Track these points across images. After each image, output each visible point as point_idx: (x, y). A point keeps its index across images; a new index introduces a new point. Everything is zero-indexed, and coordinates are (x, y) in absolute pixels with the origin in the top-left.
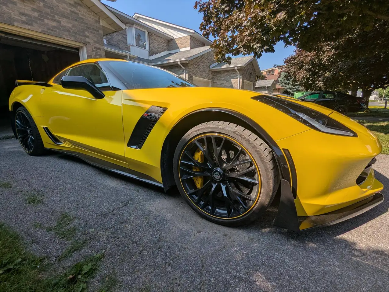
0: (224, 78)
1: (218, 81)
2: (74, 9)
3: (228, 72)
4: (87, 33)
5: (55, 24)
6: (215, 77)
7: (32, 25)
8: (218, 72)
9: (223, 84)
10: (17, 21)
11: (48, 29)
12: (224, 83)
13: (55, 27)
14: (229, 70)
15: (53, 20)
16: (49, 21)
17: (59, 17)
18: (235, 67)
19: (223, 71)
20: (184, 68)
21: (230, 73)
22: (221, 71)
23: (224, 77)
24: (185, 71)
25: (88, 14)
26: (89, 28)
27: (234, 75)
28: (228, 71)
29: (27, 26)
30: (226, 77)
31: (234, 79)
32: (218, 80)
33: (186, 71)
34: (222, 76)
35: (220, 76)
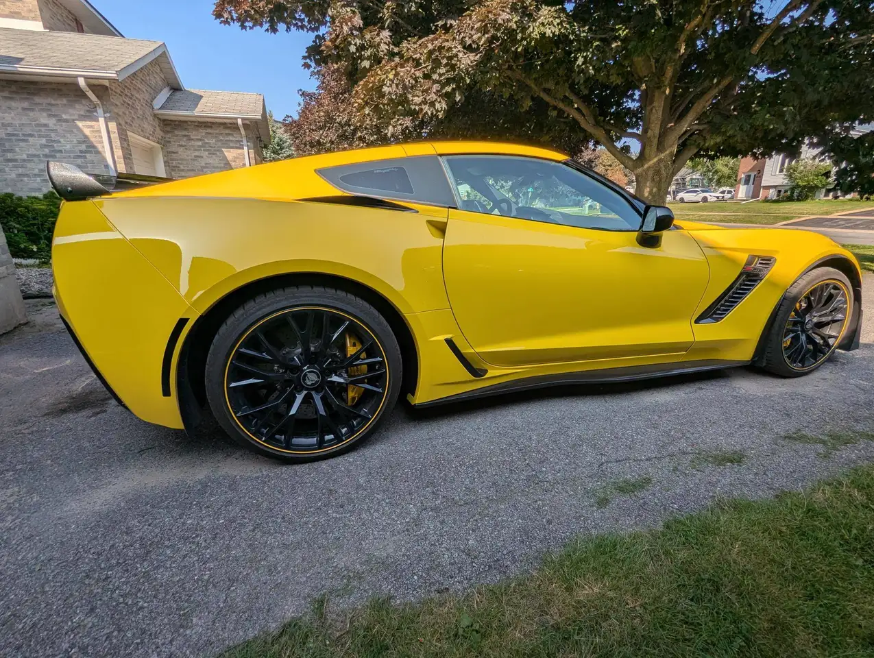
0: (200, 143)
1: (182, 149)
3: (211, 127)
6: (169, 135)
8: (177, 122)
9: (200, 159)
12: (202, 157)
14: (213, 123)
18: (236, 119)
19: (195, 122)
20: (99, 102)
21: (217, 131)
22: (186, 122)
23: (200, 140)
24: (100, 111)
27: (231, 138)
28: (209, 125)
30: (206, 141)
31: (232, 148)
32: (181, 146)
33: (105, 113)
34: (192, 137)
35: (185, 136)
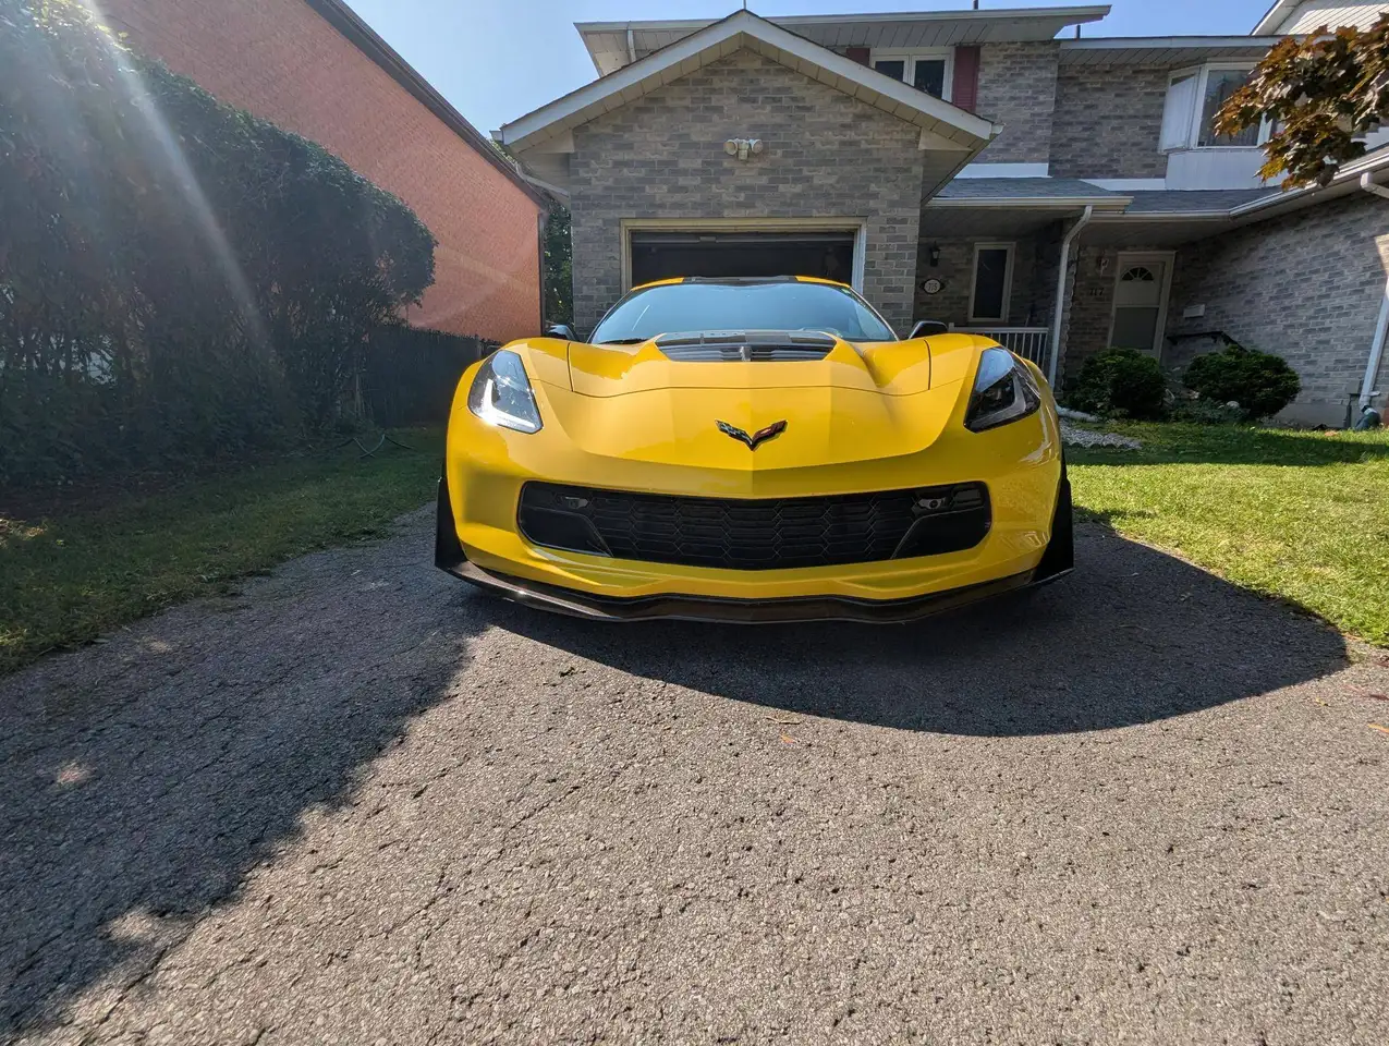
2: (851, 135)
4: (873, 187)
5: (798, 188)
7: (753, 206)
10: (730, 206)
11: (784, 204)
13: (799, 196)
15: (796, 181)
16: (788, 185)
17: (812, 168)
25: (887, 133)
26: (884, 171)
29: (743, 212)
